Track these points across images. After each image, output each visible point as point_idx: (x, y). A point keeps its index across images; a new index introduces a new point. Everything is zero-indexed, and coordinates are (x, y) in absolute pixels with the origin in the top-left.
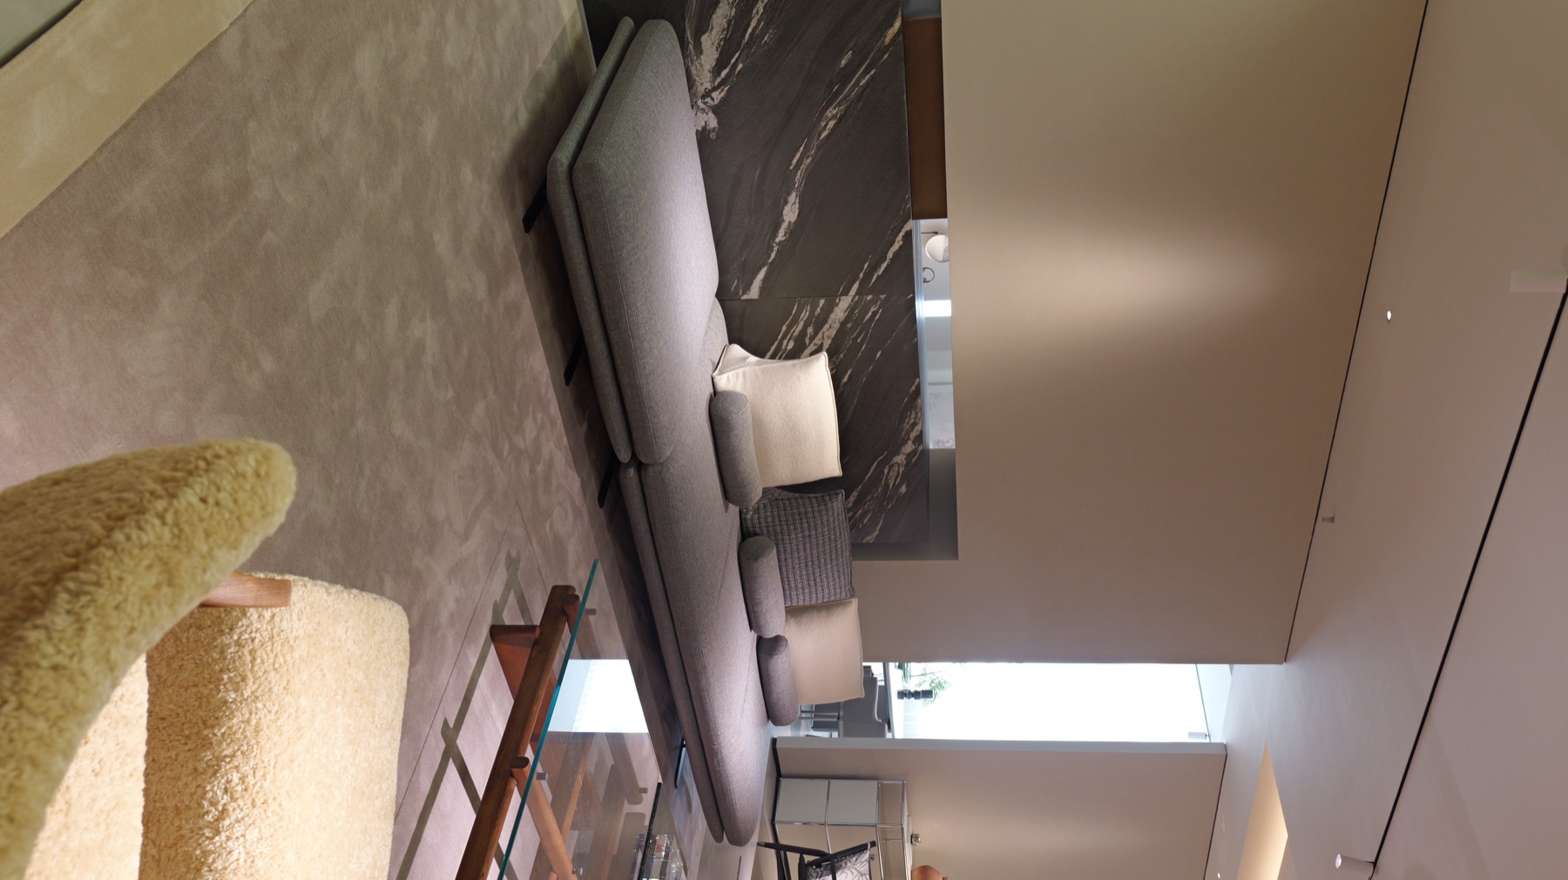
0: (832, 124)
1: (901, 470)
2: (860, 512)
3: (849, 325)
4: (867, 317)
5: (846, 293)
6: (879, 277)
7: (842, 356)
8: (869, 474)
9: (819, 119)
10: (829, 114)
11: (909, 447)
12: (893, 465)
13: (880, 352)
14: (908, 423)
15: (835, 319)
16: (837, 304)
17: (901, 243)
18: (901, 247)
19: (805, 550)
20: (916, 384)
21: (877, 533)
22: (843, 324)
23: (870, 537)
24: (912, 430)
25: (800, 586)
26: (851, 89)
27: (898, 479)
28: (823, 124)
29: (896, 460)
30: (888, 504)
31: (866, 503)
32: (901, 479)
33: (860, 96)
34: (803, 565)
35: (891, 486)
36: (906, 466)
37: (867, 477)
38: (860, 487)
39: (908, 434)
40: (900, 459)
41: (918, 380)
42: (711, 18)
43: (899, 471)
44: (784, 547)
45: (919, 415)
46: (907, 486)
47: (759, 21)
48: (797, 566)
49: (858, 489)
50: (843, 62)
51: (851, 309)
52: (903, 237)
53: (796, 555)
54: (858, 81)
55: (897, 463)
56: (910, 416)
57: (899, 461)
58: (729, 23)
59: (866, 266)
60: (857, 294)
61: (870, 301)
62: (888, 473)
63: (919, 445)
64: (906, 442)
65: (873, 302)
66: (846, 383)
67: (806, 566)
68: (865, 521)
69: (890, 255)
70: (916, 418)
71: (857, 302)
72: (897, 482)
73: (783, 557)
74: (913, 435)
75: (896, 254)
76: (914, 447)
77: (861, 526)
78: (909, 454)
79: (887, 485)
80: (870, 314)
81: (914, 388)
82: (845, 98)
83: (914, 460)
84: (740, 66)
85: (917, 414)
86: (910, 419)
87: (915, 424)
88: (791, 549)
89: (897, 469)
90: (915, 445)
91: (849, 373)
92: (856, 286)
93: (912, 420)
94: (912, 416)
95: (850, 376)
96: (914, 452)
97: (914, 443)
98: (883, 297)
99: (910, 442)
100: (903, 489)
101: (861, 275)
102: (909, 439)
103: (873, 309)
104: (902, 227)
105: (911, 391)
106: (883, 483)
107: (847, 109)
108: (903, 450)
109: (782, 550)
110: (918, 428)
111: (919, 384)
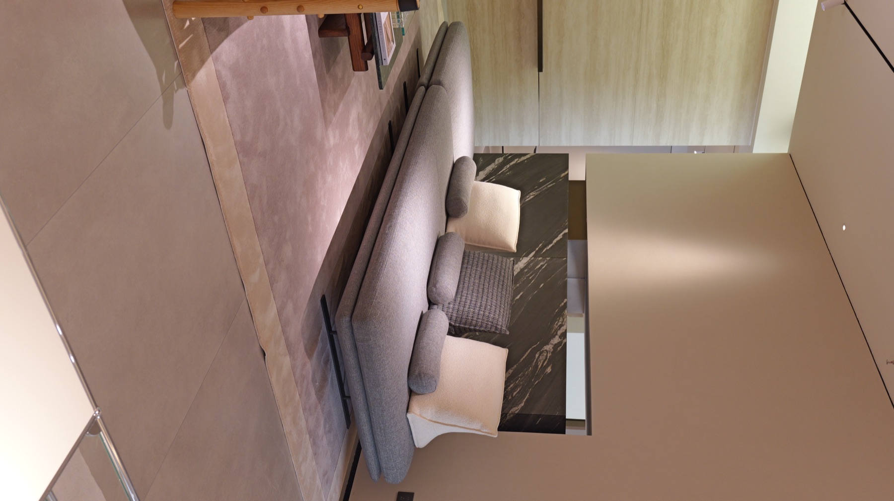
0: (532, 197)
1: (549, 355)
2: (512, 386)
3: (526, 270)
4: (537, 267)
5: (527, 256)
6: (547, 250)
7: (518, 285)
8: (524, 357)
9: (527, 195)
10: (531, 194)
11: (556, 340)
12: (543, 351)
13: (543, 284)
14: (557, 324)
15: (518, 267)
16: (521, 261)
17: (561, 237)
18: (561, 239)
19: (482, 268)
20: (564, 302)
21: (522, 404)
22: (522, 270)
23: (516, 408)
24: (559, 329)
25: (471, 288)
26: (544, 187)
27: (546, 362)
28: (528, 197)
29: (545, 349)
30: (535, 381)
31: (518, 379)
32: (548, 362)
33: (546, 190)
34: (477, 276)
35: (540, 367)
36: (552, 353)
37: (522, 360)
38: (515, 366)
39: (556, 331)
40: (549, 347)
41: (565, 300)
42: (486, 167)
43: (547, 356)
44: (468, 260)
45: (565, 320)
46: (552, 368)
47: (506, 169)
48: (473, 275)
49: (513, 368)
50: (541, 181)
51: (528, 264)
52: (563, 235)
53: (475, 268)
54: (547, 186)
55: (546, 350)
56: (559, 320)
57: (548, 349)
58: (493, 170)
59: (540, 245)
60: (533, 257)
61: (541, 260)
62: (539, 357)
63: (564, 339)
64: (554, 336)
65: (541, 261)
66: (518, 299)
67: (480, 278)
68: (515, 394)
69: (555, 241)
70: (563, 322)
71: (532, 260)
72: (544, 364)
73: (465, 266)
74: (559, 332)
75: (558, 242)
76: (560, 340)
77: (510, 398)
78: (556, 344)
79: (536, 366)
80: (539, 266)
81: (563, 304)
82: (540, 190)
83: (559, 349)
84: (494, 180)
85: (563, 319)
86: (559, 322)
87: (561, 326)
88: (473, 263)
89: (545, 354)
90: (561, 339)
91: (521, 294)
92: (533, 253)
93: (560, 323)
94: (560, 320)
95: (521, 296)
96: (559, 344)
97: (560, 337)
98: (548, 259)
99: (557, 337)
100: (549, 370)
101: (537, 249)
102: (557, 334)
103: (541, 264)
104: (563, 231)
105: (561, 305)
106: (534, 364)
107: (539, 194)
108: (552, 341)
109: (466, 261)
110: (563, 328)
111: (566, 302)
